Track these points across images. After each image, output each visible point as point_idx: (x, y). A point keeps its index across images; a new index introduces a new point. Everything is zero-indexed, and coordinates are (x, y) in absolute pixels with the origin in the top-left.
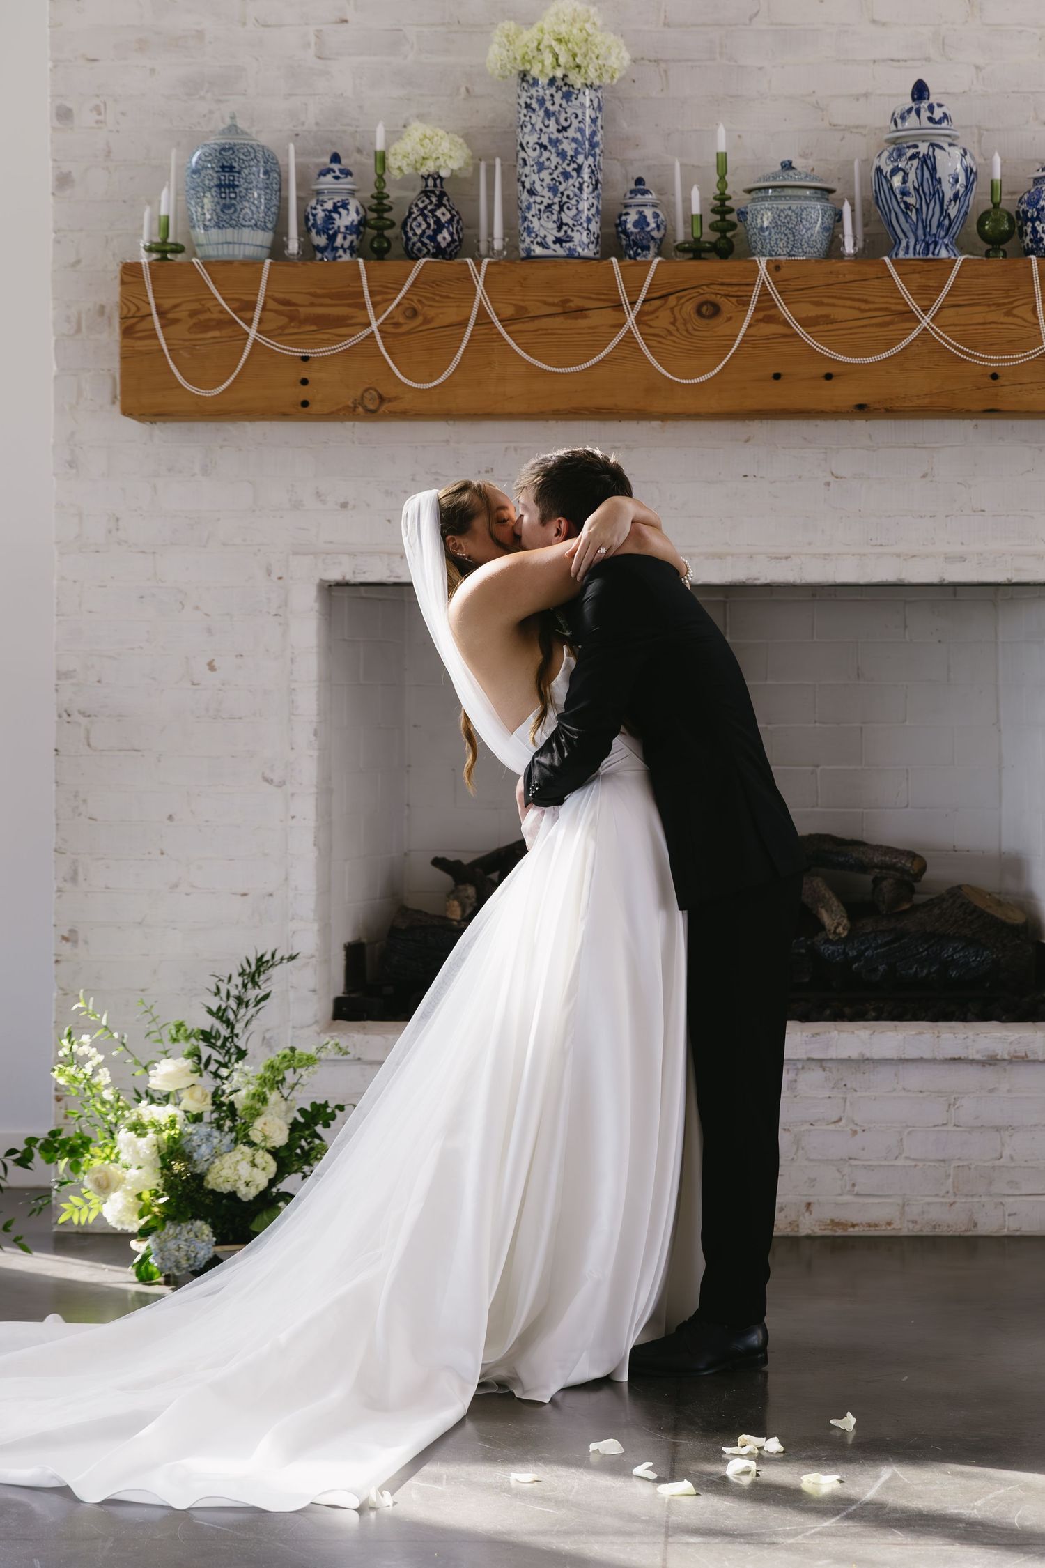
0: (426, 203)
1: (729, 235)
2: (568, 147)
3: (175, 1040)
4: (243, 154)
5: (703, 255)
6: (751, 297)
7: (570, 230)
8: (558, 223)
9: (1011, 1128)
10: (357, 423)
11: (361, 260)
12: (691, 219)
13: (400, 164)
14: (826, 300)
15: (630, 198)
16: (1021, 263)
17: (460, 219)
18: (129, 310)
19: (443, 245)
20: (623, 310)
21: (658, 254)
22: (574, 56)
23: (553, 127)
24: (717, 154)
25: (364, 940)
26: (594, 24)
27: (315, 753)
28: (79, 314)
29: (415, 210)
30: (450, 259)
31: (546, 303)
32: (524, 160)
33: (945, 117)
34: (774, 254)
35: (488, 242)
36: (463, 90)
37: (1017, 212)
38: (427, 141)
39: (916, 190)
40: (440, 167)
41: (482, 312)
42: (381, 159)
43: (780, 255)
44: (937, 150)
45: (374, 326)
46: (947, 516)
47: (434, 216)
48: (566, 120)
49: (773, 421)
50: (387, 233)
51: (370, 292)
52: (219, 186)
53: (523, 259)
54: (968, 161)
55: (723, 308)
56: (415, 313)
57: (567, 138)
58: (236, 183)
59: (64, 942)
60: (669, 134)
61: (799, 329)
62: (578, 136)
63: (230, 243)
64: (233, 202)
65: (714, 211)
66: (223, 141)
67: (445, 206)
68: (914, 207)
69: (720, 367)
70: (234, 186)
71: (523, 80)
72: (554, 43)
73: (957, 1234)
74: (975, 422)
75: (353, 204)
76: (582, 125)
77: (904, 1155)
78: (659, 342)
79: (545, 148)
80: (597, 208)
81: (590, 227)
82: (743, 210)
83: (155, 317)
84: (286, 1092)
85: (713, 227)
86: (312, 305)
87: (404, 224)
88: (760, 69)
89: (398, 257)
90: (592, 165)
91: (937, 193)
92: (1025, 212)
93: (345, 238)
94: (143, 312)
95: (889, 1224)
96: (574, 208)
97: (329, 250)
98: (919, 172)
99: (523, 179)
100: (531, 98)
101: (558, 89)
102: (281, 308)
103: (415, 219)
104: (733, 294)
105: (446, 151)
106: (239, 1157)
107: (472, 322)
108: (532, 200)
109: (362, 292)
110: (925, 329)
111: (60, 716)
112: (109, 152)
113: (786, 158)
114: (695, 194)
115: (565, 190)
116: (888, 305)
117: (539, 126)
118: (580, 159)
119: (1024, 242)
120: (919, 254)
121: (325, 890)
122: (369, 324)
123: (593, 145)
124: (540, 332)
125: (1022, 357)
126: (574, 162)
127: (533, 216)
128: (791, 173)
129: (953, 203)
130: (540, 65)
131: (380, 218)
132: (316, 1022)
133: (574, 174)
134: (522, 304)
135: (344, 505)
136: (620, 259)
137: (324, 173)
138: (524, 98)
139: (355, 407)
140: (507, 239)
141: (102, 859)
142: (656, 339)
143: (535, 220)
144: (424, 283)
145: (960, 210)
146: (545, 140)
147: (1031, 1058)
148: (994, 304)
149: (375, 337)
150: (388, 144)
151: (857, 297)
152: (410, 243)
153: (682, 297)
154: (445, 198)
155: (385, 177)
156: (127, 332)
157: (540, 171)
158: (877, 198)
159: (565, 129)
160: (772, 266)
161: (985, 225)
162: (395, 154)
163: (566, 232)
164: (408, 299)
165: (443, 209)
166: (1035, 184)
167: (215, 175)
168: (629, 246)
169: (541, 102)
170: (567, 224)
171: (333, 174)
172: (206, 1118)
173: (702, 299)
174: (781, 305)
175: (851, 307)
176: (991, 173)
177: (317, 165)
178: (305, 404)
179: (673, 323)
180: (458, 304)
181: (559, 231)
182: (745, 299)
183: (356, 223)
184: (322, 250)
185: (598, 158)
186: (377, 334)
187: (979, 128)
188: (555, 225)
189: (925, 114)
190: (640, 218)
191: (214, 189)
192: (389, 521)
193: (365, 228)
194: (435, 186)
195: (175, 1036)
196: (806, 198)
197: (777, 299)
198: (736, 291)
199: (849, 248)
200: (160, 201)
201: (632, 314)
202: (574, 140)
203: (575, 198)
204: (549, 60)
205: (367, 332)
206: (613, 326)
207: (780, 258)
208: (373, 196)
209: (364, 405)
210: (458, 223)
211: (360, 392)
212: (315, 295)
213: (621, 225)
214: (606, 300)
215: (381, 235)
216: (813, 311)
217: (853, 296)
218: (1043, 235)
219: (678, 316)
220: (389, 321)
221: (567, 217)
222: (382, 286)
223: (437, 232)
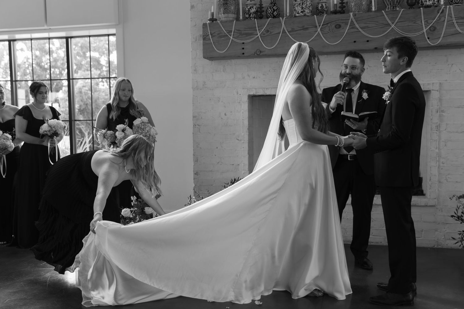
0: (271, 5)
1: (344, 9)
5: (337, 14)
6: (348, 22)
8: (302, 8)
10: (257, 59)
11: (256, 19)
12: (334, 5)
14: (367, 22)
15: (320, 1)
16: (418, 10)
18: (204, 34)
19: (275, 15)
20: (317, 27)
21: (326, 14)
27: (248, 133)
28: (196, 37)
29: (268, 7)
30: (277, 18)
31: (298, 27)
34: (354, 12)
35: (286, 14)
41: (284, 30)
45: (259, 35)
47: (273, 8)
50: (262, 13)
51: (258, 27)
53: (294, 17)
55: (342, 26)
56: (268, 31)
59: (195, 175)
61: (360, 30)
63: (226, 17)
64: (227, 7)
65: (340, 3)
69: (340, 40)
70: (227, 4)
75: (254, 7)
78: (326, 35)
80: (311, 4)
81: (310, 8)
82: (347, 2)
83: (210, 35)
85: (340, 7)
86: (245, 30)
87: (266, 11)
89: (264, 18)
93: (253, 15)
94: (207, 34)
95: (381, 242)
96: (306, 4)
97: (249, 18)
102: (238, 32)
103: (269, 9)
104: (344, 22)
107: (281, 32)
108: (296, 3)
109: (256, 27)
110: (393, 28)
111: (194, 126)
116: (383, 23)
119: (418, 5)
120: (391, 9)
122: (258, 34)
124: (297, 34)
125: (418, 34)
131: (261, 10)
134: (293, 28)
135: (254, 78)
136: (316, 16)
139: (254, 54)
140: (290, 13)
141: (203, 157)
143: (296, 7)
144: (271, 24)
147: (417, 205)
148: (411, 21)
152: (267, 15)
153: (332, 23)
154: (276, 4)
156: (204, 39)
160: (354, 15)
161: (409, 1)
163: (304, 10)
164: (267, 28)
165: (275, 7)
167: (223, 1)
168: (319, 13)
170: (304, 8)
171: (250, 0)
173: (337, 24)
175: (373, 24)
178: (243, 54)
179: (329, 30)
180: (278, 28)
181: (302, 10)
183: (255, 11)
186: (259, 37)
190: (322, 6)
191: (223, 5)
192: (264, 81)
193: (257, 12)
194: (273, 1)
197: (355, 23)
199: (373, 9)
200: (212, 9)
201: (319, 28)
203: (306, 1)
205: (257, 36)
206: (315, 32)
207: (356, 13)
208: (259, 5)
209: (257, 54)
210: (279, 10)
211: (256, 50)
212: (245, 28)
213: (317, 8)
214: (313, 26)
215: (261, 14)
216: (363, 25)
217: (374, 21)
218: (424, 3)
219: (330, 28)
220: (262, 33)
221: (304, 6)
222: (260, 25)
223: (274, 12)
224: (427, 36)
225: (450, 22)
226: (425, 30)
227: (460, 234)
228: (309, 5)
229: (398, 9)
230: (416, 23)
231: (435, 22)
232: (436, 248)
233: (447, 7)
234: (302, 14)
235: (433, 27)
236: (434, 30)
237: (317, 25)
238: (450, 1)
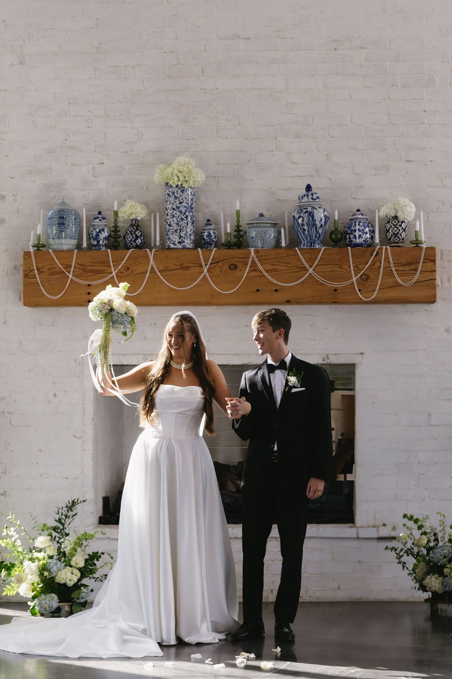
0: (132, 229)
1: (241, 239)
2: (183, 209)
3: (43, 530)
4: (67, 212)
5: (231, 247)
6: (248, 262)
7: (184, 239)
8: (180, 236)
11: (109, 250)
12: (226, 234)
13: (123, 215)
14: (275, 263)
15: (205, 227)
16: (344, 250)
17: (144, 234)
18: (26, 268)
19: (138, 244)
20: (203, 267)
21: (215, 247)
22: (185, 177)
23: (178, 202)
24: (236, 210)
25: (109, 496)
26: (192, 165)
27: (92, 427)
28: (8, 268)
29: (128, 232)
30: (141, 249)
31: (175, 265)
32: (167, 214)
33: (318, 197)
34: (256, 247)
35: (154, 243)
36: (145, 188)
37: (344, 231)
38: (133, 207)
39: (307, 224)
40: (137, 216)
41: (152, 268)
42: (116, 213)
43: (259, 247)
44: (314, 210)
45: (114, 273)
46: (320, 340)
47: (135, 234)
48: (182, 200)
49: (257, 306)
50: (118, 240)
51: (112, 261)
52: (59, 224)
53: (167, 249)
54: (326, 213)
55: (238, 266)
56: (128, 269)
57: (182, 206)
58: (65, 223)
59: (2, 496)
60: (219, 203)
61: (265, 274)
62: (187, 205)
63: (62, 244)
64: (64, 229)
65: (235, 231)
66: (60, 208)
67: (139, 230)
68: (307, 230)
69: (237, 287)
70: (64, 224)
71: (167, 185)
72: (178, 173)
73: (326, 601)
74: (330, 306)
75: (106, 230)
76: (188, 201)
77: (307, 572)
78: (216, 278)
79: (175, 210)
80: (193, 230)
81: (191, 237)
82: (246, 231)
83: (36, 271)
84: (83, 548)
85: (235, 237)
86: (91, 266)
87: (124, 237)
88: (252, 179)
89: (122, 248)
90: (192, 215)
91: (314, 225)
92: (347, 231)
93: (103, 242)
94: (31, 269)
96: (185, 231)
97: (97, 246)
98: (308, 217)
99: (167, 220)
100: (170, 192)
101: (179, 189)
102: (81, 267)
103: (128, 235)
104: (242, 261)
105: (139, 211)
106: (67, 571)
107: (149, 272)
108: (170, 228)
109: (110, 261)
110: (311, 273)
112: (18, 211)
113: (261, 212)
114: (228, 225)
115: (182, 224)
116: (297, 265)
117: (172, 202)
118: (187, 213)
119: (346, 241)
120: (308, 247)
121: (96, 477)
122: (112, 273)
123: (192, 208)
124: (173, 275)
125: (345, 283)
126: (185, 214)
127: (170, 234)
128: (262, 218)
129: (320, 228)
130: (173, 180)
131: (116, 234)
132: (93, 524)
133: (185, 219)
134: (167, 265)
136: (202, 249)
137: (95, 219)
138: (167, 192)
140: (161, 242)
141: (15, 465)
142: (215, 277)
143: (171, 235)
144: (132, 258)
145: (323, 231)
146: (175, 207)
148: (335, 264)
149: (114, 277)
150: (118, 208)
152: (127, 243)
153: (224, 262)
154: (139, 227)
155: (117, 220)
156: (26, 276)
157: (173, 218)
158: (293, 227)
159: (182, 203)
160: (256, 251)
161: (332, 236)
162: (121, 212)
163: (182, 239)
164: (126, 264)
165: (138, 231)
166: (350, 221)
167: (57, 220)
168: (205, 244)
169: (173, 193)
170: (182, 237)
171: (99, 219)
172: (55, 557)
173: (231, 263)
174: (259, 265)
175: (284, 266)
176: (334, 217)
177: (93, 215)
178: (89, 301)
179: (221, 272)
180: (144, 265)
181: (180, 239)
182: (246, 263)
183: (107, 236)
184: (95, 246)
185: (193, 213)
187: (331, 200)
188: (178, 237)
189: (310, 197)
190: (209, 234)
191: (57, 225)
192: (119, 342)
193: (110, 238)
194: (135, 223)
195: (43, 529)
196: (268, 227)
197: (258, 263)
199: (283, 244)
200: (37, 228)
201: (206, 269)
202: (185, 207)
203: (186, 227)
204: (176, 179)
205: (111, 276)
206: (199, 273)
210: (144, 236)
212: (93, 262)
213: (202, 236)
215: (116, 241)
216: (271, 267)
217: (285, 262)
218: (353, 239)
219: (223, 270)
220: (119, 272)
221: (182, 234)
222: (117, 259)
223: (136, 239)
224: (358, 287)
225: (387, 269)
226: (354, 279)
228: (189, 232)
231: (367, 267)
233: (383, 248)
235: (365, 275)
236: (367, 279)
237: (203, 263)
238: (387, 239)
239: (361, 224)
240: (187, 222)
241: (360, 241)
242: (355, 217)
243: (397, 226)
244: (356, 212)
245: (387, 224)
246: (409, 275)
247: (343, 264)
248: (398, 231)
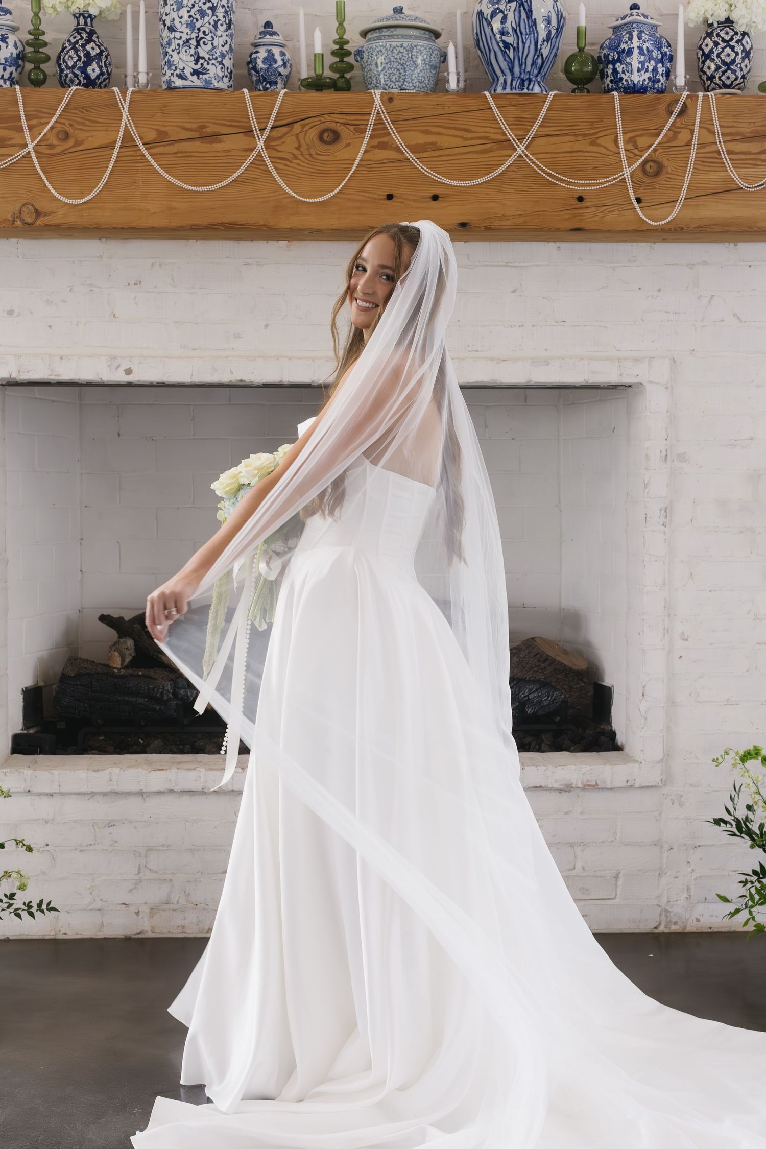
0: (77, 39)
1: (348, 76)
5: (324, 89)
6: (367, 125)
7: (206, 62)
8: (196, 57)
9: (584, 844)
10: (21, 240)
11: (17, 87)
12: (313, 57)
13: (53, 3)
14: (433, 129)
15: (260, 38)
16: (605, 98)
17: (108, 54)
19: (93, 76)
20: (253, 135)
21: (284, 87)
24: (337, 3)
25: (41, 684)
29: (67, 45)
30: (99, 89)
31: (184, 128)
32: (165, 1)
34: (387, 87)
35: (135, 76)
37: (599, 57)
39: (514, 31)
40: (89, 5)
41: (127, 135)
43: (392, 88)
45: (30, 147)
46: (533, 326)
47: (84, 49)
50: (42, 66)
51: (26, 116)
53: (164, 92)
54: (559, 6)
55: (342, 134)
56: (67, 136)
61: (409, 155)
65: (333, 53)
67: (95, 42)
68: (512, 46)
69: (339, 188)
74: (558, 244)
75: (11, 38)
78: (285, 165)
80: (230, 45)
81: (224, 62)
82: (360, 49)
85: (332, 68)
87: (59, 57)
89: (52, 86)
90: (226, 5)
91: (532, 33)
92: (606, 56)
96: (210, 43)
98: (517, 13)
99: (164, 17)
103: (68, 52)
104: (351, 122)
107: (118, 144)
108: (172, 36)
109: (20, 117)
113: (398, 5)
114: (317, 36)
115: (202, 26)
116: (487, 134)
119: (604, 83)
120: (516, 89)
122: (26, 145)
124: (180, 155)
125: (603, 183)
126: (209, 1)
127: (173, 51)
128: (402, 16)
129: (545, 43)
131: (37, 52)
133: (209, 12)
134: (163, 129)
135: (11, 313)
136: (250, 90)
139: (14, 221)
140: (151, 74)
142: (283, 162)
143: (175, 54)
144: (76, 109)
145: (551, 50)
147: (601, 786)
148: (580, 135)
149: (31, 157)
151: (460, 126)
152: (63, 73)
153: (308, 124)
154: (95, 35)
155: (40, 15)
157: (178, 10)
158: (478, 40)
160: (386, 98)
161: (572, 66)
163: (202, 64)
164: (61, 123)
165: (92, 44)
166: (614, 32)
168: (258, 81)
170: (203, 58)
173: (324, 126)
174: (394, 133)
175: (456, 136)
176: (577, 20)
179: (298, 148)
180: (105, 128)
181: (196, 64)
182: (361, 127)
183: (14, 55)
186: (33, 154)
188: (192, 59)
190: (268, 55)
192: (50, 327)
193: (23, 61)
194: (86, 24)
196: (416, 37)
197: (391, 127)
198: (355, 120)
199: (453, 85)
201: (261, 139)
203: (211, 34)
205: (24, 152)
206: (244, 150)
207: (392, 91)
208: (30, 33)
209: (22, 220)
210: (106, 57)
211: (18, 206)
213: (252, 63)
214: (237, 126)
215: (37, 68)
216: (422, 139)
217: (456, 126)
218: (623, 75)
219: (302, 142)
220: (44, 143)
221: (203, 51)
222: (36, 111)
223: (87, 64)
224: (635, 192)
225: (708, 149)
226: (627, 172)
227: (745, 883)
229: (537, 90)
230: (599, 145)
231: (659, 144)
232: (663, 934)
233: (697, 97)
234: (196, 81)
235: (654, 162)
236: (657, 174)
238: (705, 78)
239: (644, 36)
240: (216, 22)
241: (641, 79)
242: (627, 20)
243: (731, 43)
244: (629, 12)
245: (705, 39)
246: (759, 163)
247: (600, 135)
248: (733, 55)
